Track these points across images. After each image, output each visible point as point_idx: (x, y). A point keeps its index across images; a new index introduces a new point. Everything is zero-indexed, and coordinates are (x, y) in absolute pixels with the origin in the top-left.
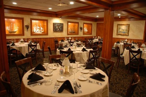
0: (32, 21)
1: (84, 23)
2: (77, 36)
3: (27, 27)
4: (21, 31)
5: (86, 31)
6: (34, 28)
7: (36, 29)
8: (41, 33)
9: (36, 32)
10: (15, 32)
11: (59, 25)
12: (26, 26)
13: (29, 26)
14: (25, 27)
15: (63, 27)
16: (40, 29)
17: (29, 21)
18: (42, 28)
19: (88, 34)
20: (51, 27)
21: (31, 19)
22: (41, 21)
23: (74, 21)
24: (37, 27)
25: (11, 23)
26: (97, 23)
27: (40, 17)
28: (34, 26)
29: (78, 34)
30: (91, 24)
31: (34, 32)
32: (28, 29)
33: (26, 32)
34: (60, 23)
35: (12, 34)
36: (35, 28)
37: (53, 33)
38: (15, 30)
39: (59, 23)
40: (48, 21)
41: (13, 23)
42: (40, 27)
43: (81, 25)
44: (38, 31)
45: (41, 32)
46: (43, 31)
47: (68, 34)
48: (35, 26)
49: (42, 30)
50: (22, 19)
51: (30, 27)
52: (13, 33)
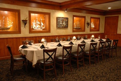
0: (31, 14)
1: (91, 18)
2: (83, 34)
3: (25, 22)
4: (16, 27)
5: (93, 27)
6: (33, 23)
7: (35, 25)
8: (42, 30)
9: (36, 28)
10: (9, 29)
11: (63, 20)
12: (23, 21)
13: (26, 21)
14: (21, 22)
15: (68, 23)
16: (40, 25)
17: (27, 14)
18: (42, 24)
19: (95, 31)
20: (54, 22)
21: (30, 12)
22: (42, 15)
23: (81, 15)
24: (37, 23)
25: (3, 17)
26: (106, 17)
27: (40, 10)
28: (33, 22)
29: (84, 31)
30: (99, 18)
31: (33, 29)
32: (26, 25)
33: (22, 28)
34: (65, 18)
35: (4, 31)
36: (35, 23)
37: (56, 30)
38: (9, 27)
39: (63, 18)
40: (51, 15)
41: (6, 16)
42: (40, 23)
43: (88, 20)
44: (37, 27)
45: (41, 28)
46: (44, 28)
47: (73, 31)
48: (35, 21)
49: (43, 26)
50: (18, 12)
51: (28, 22)
52: (6, 30)
